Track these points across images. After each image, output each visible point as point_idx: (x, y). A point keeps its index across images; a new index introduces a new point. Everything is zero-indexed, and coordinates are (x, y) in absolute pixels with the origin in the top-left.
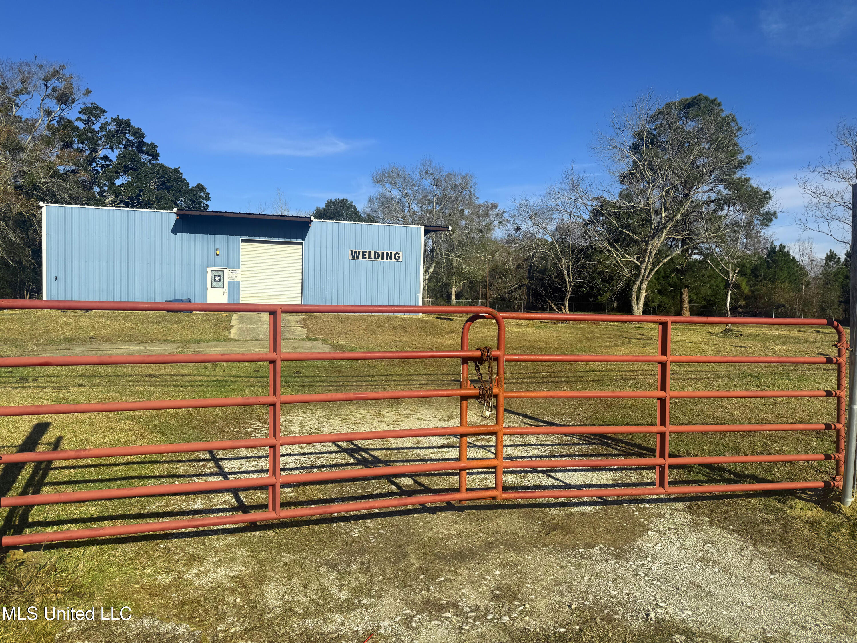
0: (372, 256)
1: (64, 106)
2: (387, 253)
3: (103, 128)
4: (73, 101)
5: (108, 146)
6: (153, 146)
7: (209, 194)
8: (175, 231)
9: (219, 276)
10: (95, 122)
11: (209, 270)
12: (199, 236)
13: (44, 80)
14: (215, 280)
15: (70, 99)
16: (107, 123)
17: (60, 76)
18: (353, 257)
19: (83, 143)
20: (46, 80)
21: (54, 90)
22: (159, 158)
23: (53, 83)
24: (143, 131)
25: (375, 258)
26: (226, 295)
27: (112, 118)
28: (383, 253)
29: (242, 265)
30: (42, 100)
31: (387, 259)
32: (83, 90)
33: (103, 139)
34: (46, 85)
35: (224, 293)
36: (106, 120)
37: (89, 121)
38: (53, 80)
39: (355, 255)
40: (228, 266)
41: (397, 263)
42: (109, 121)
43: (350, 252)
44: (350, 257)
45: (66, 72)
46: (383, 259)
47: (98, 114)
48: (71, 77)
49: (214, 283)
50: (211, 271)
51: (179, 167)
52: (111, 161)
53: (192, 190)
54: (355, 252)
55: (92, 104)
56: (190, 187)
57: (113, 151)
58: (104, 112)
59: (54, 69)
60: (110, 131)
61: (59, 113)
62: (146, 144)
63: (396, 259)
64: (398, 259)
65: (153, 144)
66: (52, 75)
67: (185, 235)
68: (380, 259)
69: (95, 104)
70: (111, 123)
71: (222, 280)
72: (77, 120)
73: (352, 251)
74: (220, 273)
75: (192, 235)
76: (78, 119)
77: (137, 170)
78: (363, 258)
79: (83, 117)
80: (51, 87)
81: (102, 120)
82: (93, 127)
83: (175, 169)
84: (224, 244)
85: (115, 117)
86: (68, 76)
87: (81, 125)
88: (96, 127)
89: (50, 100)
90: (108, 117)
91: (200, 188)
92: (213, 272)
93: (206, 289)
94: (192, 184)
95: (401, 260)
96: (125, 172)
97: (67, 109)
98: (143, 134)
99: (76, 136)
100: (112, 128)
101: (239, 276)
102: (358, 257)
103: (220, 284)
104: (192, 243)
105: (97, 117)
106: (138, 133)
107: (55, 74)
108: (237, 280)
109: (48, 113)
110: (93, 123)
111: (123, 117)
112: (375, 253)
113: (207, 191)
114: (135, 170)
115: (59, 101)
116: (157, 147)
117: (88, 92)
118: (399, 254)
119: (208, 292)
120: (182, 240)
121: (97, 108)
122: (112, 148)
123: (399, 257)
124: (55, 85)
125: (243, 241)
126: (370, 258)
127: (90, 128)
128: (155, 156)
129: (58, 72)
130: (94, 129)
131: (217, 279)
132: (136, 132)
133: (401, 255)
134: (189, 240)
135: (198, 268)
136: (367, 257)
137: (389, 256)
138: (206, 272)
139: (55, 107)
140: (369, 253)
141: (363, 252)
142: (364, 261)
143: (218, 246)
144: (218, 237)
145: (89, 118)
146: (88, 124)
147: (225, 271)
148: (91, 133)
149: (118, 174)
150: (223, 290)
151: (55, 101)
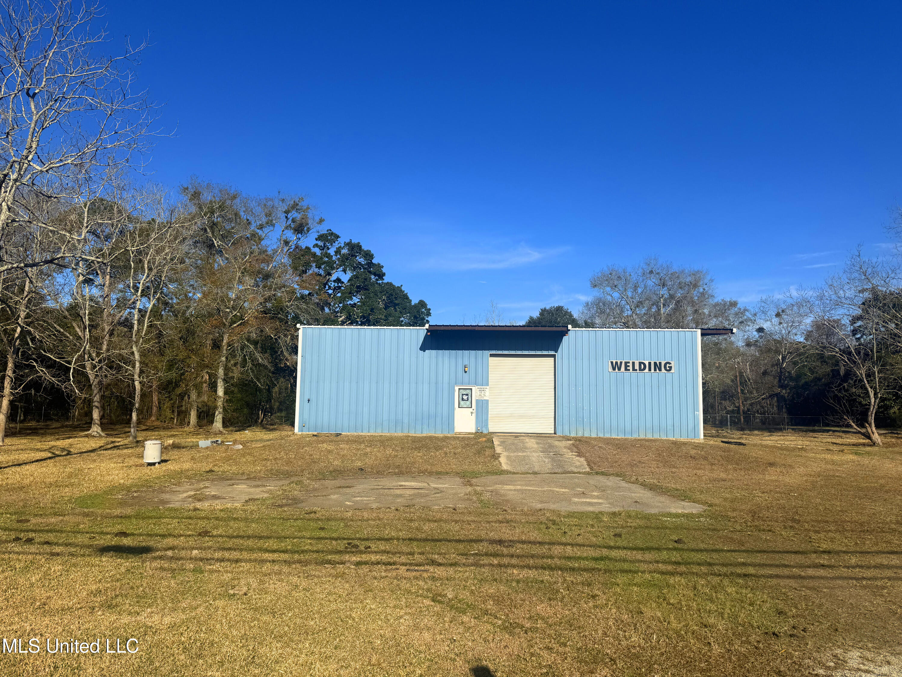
0: (637, 367)
1: (300, 235)
2: (655, 363)
3: (338, 252)
4: (309, 230)
5: (341, 269)
6: (380, 266)
7: (430, 309)
8: (423, 348)
9: (467, 395)
10: (330, 247)
11: (457, 388)
12: (447, 352)
13: (285, 212)
14: (463, 399)
15: (305, 229)
16: (340, 247)
17: (298, 207)
18: (614, 369)
19: (319, 268)
20: (287, 212)
21: (293, 221)
22: (384, 278)
23: (294, 214)
24: (372, 252)
25: (640, 369)
26: (474, 415)
27: (345, 242)
28: (650, 363)
29: (490, 383)
30: (283, 231)
31: (655, 370)
32: (317, 219)
33: (337, 262)
34: (286, 217)
35: (472, 413)
36: (340, 245)
37: (324, 246)
38: (294, 212)
39: (616, 366)
40: (476, 384)
41: (669, 375)
42: (342, 245)
43: (610, 364)
44: (611, 370)
45: (303, 204)
46: (650, 370)
47: (332, 239)
48: (308, 208)
49: (462, 403)
50: (459, 389)
51: (402, 286)
52: (343, 283)
53: (415, 306)
54: (616, 363)
55: (328, 231)
56: (413, 303)
57: (346, 273)
58: (338, 237)
59: (294, 202)
60: (344, 255)
61: (295, 242)
62: (374, 264)
63: (666, 370)
64: (670, 370)
65: (379, 264)
66: (291, 207)
67: (434, 352)
68: (647, 370)
69: (330, 230)
70: (344, 247)
71: (470, 399)
72: (314, 247)
73: (612, 363)
74: (468, 392)
75: (440, 352)
76: (316, 246)
77: (368, 290)
78: (626, 369)
79: (320, 243)
80: (291, 219)
81: (336, 245)
82: (329, 251)
83: (398, 287)
84: (473, 360)
85: (348, 241)
86: (305, 208)
87: (318, 251)
88: (332, 251)
89: (288, 231)
90: (341, 242)
91: (422, 304)
92: (461, 391)
93: (454, 409)
94: (415, 301)
95: (672, 371)
96: (357, 292)
97: (303, 238)
98: (373, 255)
99: (314, 261)
100: (345, 251)
101: (487, 393)
102: (619, 369)
103: (468, 403)
104: (440, 359)
105: (332, 242)
106: (368, 255)
107: (295, 206)
108: (486, 398)
109: (287, 243)
110: (328, 249)
111: (355, 241)
112: (640, 363)
113: (428, 307)
114: (366, 289)
115: (296, 231)
116: (383, 267)
117: (321, 221)
118: (670, 363)
119: (456, 412)
120: (430, 357)
121: (332, 234)
122: (344, 271)
123: (670, 368)
124: (294, 216)
125: (492, 355)
126: (634, 369)
127: (326, 253)
128: (381, 276)
129: (297, 205)
130: (329, 254)
131: (465, 397)
132: (366, 254)
133: (672, 365)
134: (437, 357)
135: (446, 386)
136: (631, 368)
137: (657, 367)
138: (454, 390)
139: (292, 237)
140: (633, 363)
141: (626, 363)
142: (627, 374)
143: (466, 362)
144: (466, 352)
145: (324, 244)
146: (323, 249)
147: (473, 388)
148: (327, 257)
149: (350, 294)
150: (471, 410)
151: (292, 231)
